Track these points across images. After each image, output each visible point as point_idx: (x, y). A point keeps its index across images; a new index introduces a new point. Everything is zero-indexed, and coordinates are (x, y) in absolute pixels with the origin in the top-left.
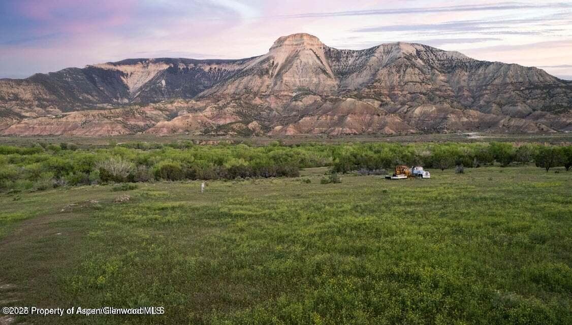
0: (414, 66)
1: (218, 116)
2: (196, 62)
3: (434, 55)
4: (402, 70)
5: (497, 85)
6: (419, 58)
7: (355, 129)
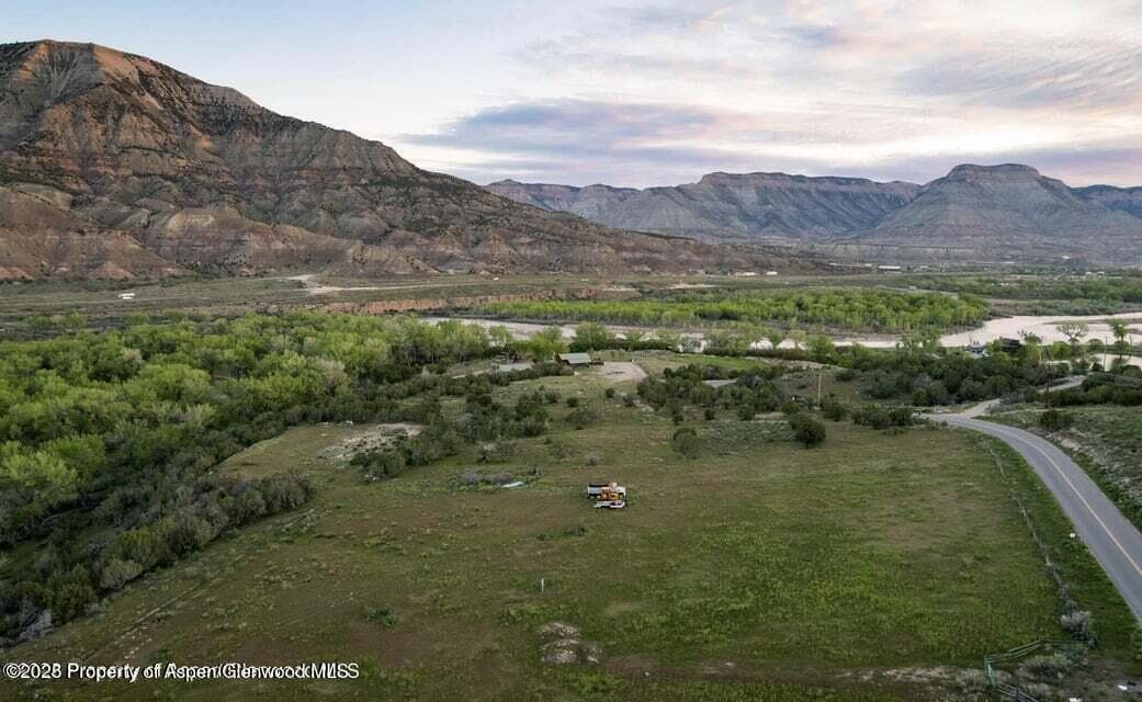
0: (138, 109)
3: (183, 89)
4: (109, 117)
5: (319, 170)
6: (148, 91)
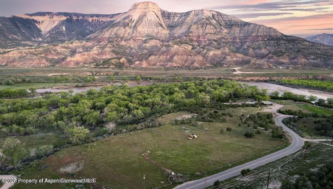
0: (211, 24)
1: (101, 54)
2: (84, 16)
3: (222, 17)
4: (204, 26)
5: (253, 36)
6: (214, 19)
7: (178, 63)
